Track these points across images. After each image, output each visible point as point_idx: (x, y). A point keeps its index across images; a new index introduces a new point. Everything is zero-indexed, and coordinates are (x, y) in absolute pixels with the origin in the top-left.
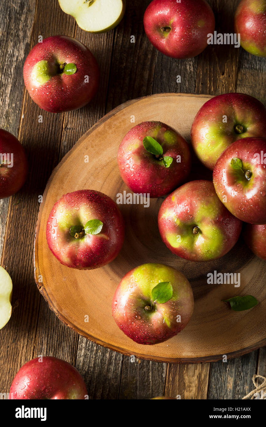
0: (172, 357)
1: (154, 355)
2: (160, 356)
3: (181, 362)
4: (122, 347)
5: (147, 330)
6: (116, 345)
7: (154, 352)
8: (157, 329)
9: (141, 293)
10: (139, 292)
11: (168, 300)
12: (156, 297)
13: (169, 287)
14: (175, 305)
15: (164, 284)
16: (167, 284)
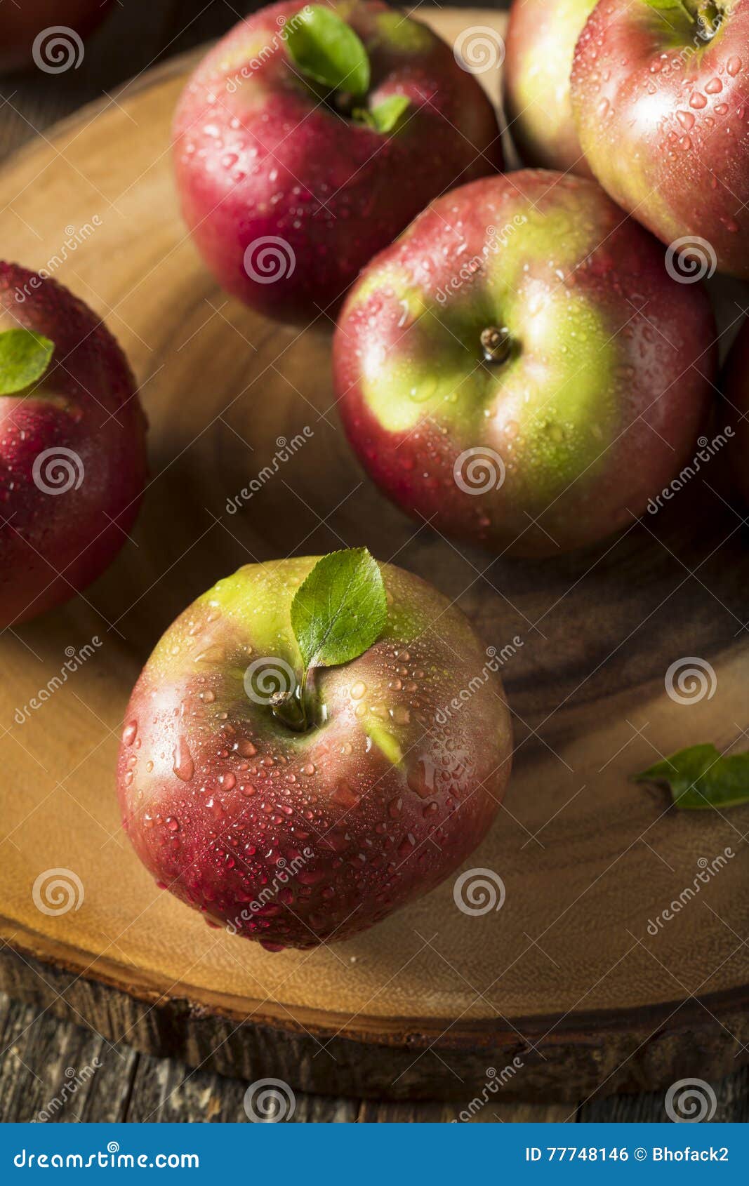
0: (373, 1013)
1: (284, 1000)
2: (310, 1006)
3: (418, 1035)
4: (126, 957)
5: (293, 795)
6: (98, 948)
7: (283, 986)
8: (340, 782)
9: (245, 641)
10: (234, 637)
11: (374, 638)
12: (315, 641)
13: (364, 572)
14: (408, 662)
15: (343, 562)
16: (356, 560)
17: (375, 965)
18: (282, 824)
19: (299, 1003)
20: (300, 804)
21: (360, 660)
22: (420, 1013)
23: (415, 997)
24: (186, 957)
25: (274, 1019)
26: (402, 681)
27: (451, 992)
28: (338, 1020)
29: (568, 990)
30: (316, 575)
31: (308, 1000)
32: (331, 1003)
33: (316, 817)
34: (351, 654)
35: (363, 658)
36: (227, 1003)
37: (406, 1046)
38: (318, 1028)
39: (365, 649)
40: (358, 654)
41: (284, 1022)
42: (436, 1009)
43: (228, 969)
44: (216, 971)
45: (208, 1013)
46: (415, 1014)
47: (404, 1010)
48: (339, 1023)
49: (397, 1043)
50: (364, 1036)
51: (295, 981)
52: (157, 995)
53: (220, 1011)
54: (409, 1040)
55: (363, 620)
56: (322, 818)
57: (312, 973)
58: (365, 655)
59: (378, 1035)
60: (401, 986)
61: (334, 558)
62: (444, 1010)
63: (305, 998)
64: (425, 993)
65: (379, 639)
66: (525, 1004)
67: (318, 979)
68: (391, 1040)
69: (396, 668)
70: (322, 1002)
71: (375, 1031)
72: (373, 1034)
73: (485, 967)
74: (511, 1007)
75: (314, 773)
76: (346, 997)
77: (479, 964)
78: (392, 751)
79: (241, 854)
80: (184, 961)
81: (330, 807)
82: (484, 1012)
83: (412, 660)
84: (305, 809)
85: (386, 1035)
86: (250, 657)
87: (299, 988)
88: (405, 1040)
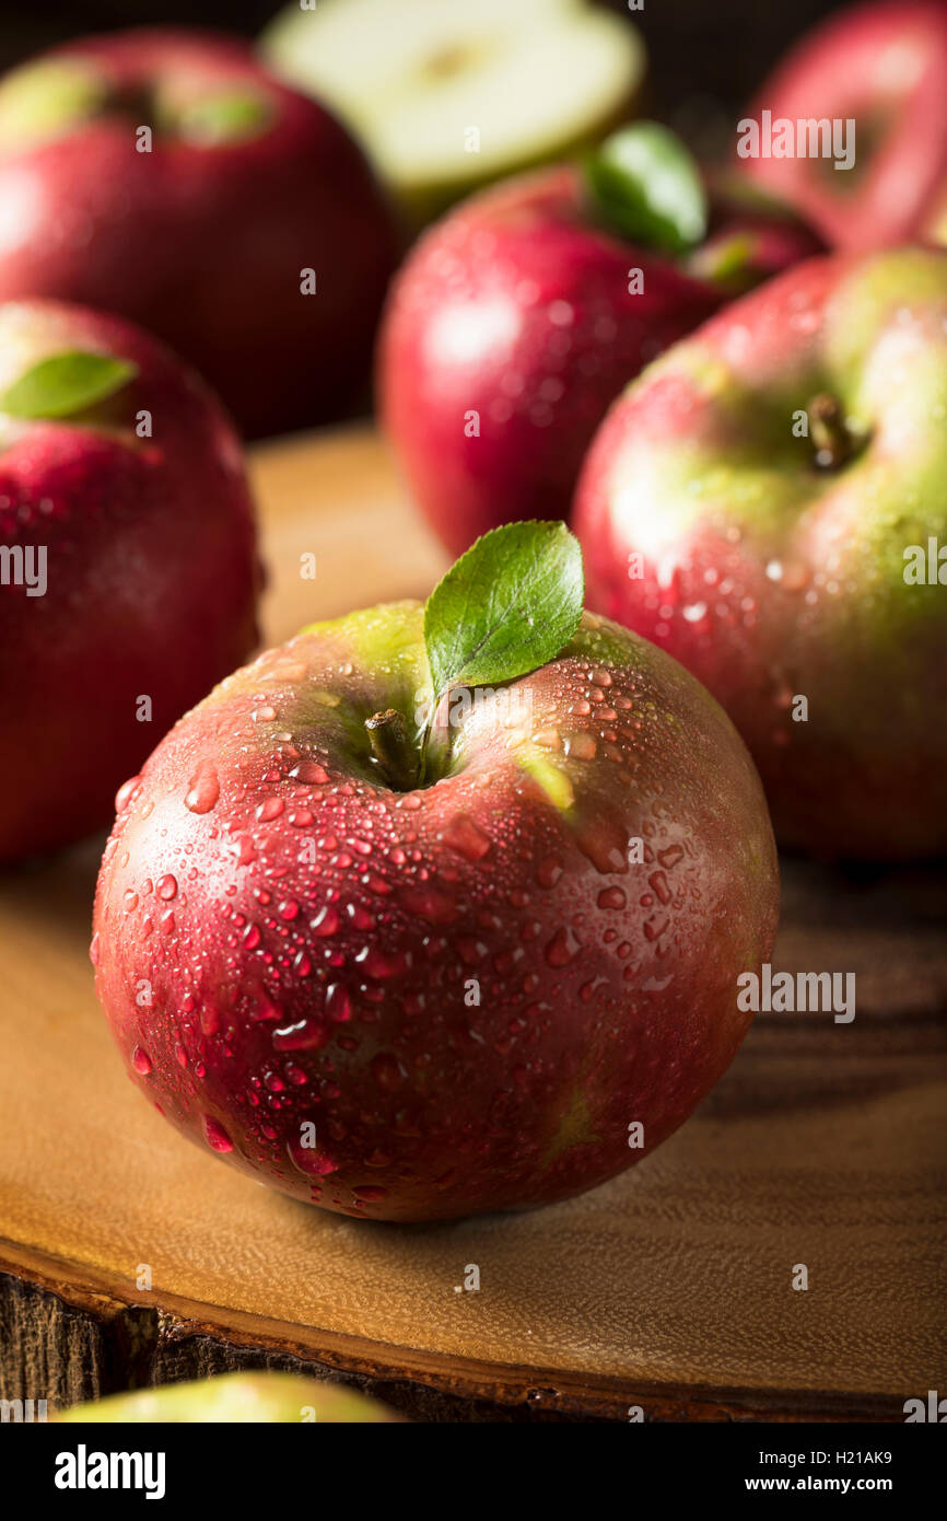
0: (476, 1356)
1: (323, 1326)
2: (368, 1336)
3: (549, 1392)
9: (343, 658)
10: (327, 654)
11: (556, 652)
12: (459, 657)
13: (554, 557)
14: (609, 688)
15: (521, 542)
16: (544, 538)
17: (494, 1301)
18: (351, 867)
19: (350, 1331)
20: (387, 841)
21: (528, 679)
22: (560, 1364)
23: (556, 1344)
24: (171, 1260)
25: (301, 1346)
26: (591, 706)
27: (621, 1345)
28: (412, 1358)
29: (832, 1363)
30: (474, 561)
31: (366, 1329)
32: (406, 1336)
33: (410, 861)
34: (513, 672)
35: (533, 676)
36: (226, 1320)
37: (526, 1404)
38: (375, 1366)
39: (538, 665)
40: (527, 670)
41: (317, 1352)
42: (589, 1362)
43: (238, 1280)
44: (216, 1280)
45: (187, 1330)
46: (550, 1365)
47: (534, 1357)
48: (414, 1362)
49: (510, 1398)
50: (453, 1383)
51: (350, 1304)
52: (106, 1299)
53: (209, 1328)
54: (532, 1396)
55: (543, 623)
56: (422, 864)
57: (382, 1298)
58: (538, 672)
59: (477, 1383)
60: (534, 1328)
61: (508, 534)
62: (604, 1365)
63: (361, 1327)
64: (574, 1341)
65: (564, 654)
66: (750, 1373)
67: (392, 1307)
68: (501, 1392)
69: (586, 690)
70: (388, 1333)
71: (475, 1378)
72: (470, 1382)
73: (688, 1323)
74: (722, 1374)
75: (420, 807)
76: (433, 1333)
77: (679, 1317)
78: (556, 788)
79: (272, 919)
80: (163, 1263)
81: (438, 849)
82: (674, 1375)
83: (616, 684)
84: (393, 848)
85: (494, 1384)
86: (347, 679)
87: (355, 1315)
88: (525, 1395)
